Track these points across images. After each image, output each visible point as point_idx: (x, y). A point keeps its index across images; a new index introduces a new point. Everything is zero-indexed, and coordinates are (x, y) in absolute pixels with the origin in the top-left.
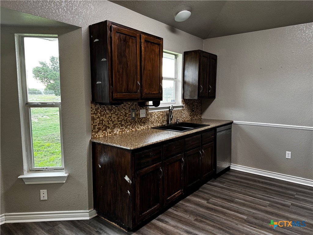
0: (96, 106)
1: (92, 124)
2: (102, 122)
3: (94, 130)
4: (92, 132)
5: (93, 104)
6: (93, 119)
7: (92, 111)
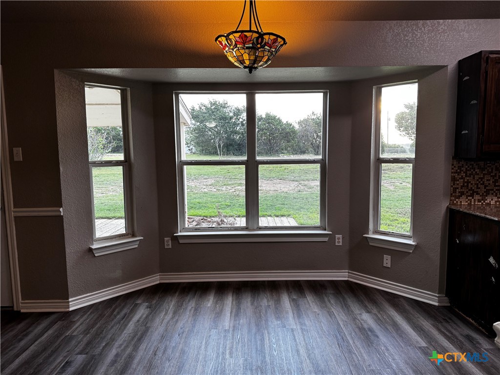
0: (459, 163)
1: (452, 186)
2: (468, 184)
3: (453, 194)
4: (451, 196)
5: (455, 161)
6: (454, 179)
7: (453, 169)
